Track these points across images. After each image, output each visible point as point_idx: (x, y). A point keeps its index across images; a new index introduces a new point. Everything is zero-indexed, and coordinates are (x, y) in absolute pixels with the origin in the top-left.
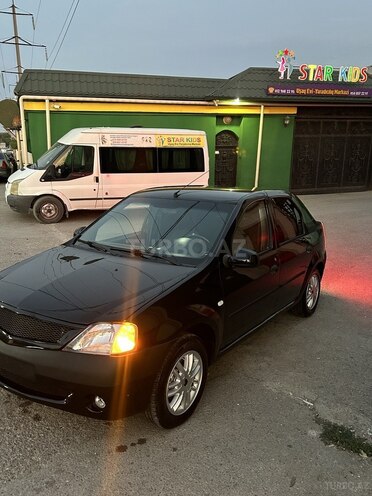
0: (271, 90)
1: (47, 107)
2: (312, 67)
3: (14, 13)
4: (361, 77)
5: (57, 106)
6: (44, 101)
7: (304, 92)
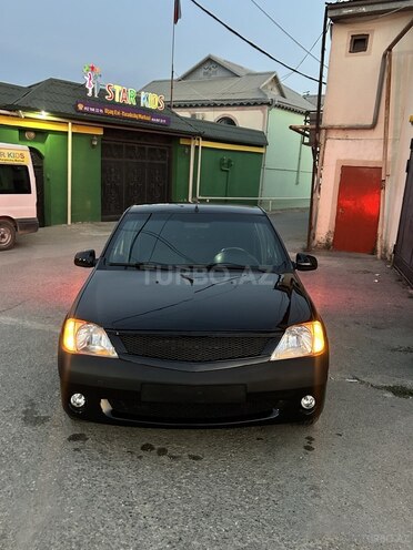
0: (80, 107)
2: (118, 88)
4: (159, 105)
7: (111, 112)
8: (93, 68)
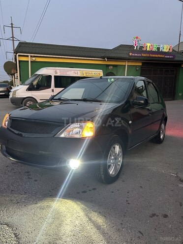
0: (131, 54)
1: (29, 59)
2: (149, 45)
3: (12, 27)
4: (169, 49)
5: (34, 59)
6: (28, 56)
7: (145, 55)
8: (137, 38)
